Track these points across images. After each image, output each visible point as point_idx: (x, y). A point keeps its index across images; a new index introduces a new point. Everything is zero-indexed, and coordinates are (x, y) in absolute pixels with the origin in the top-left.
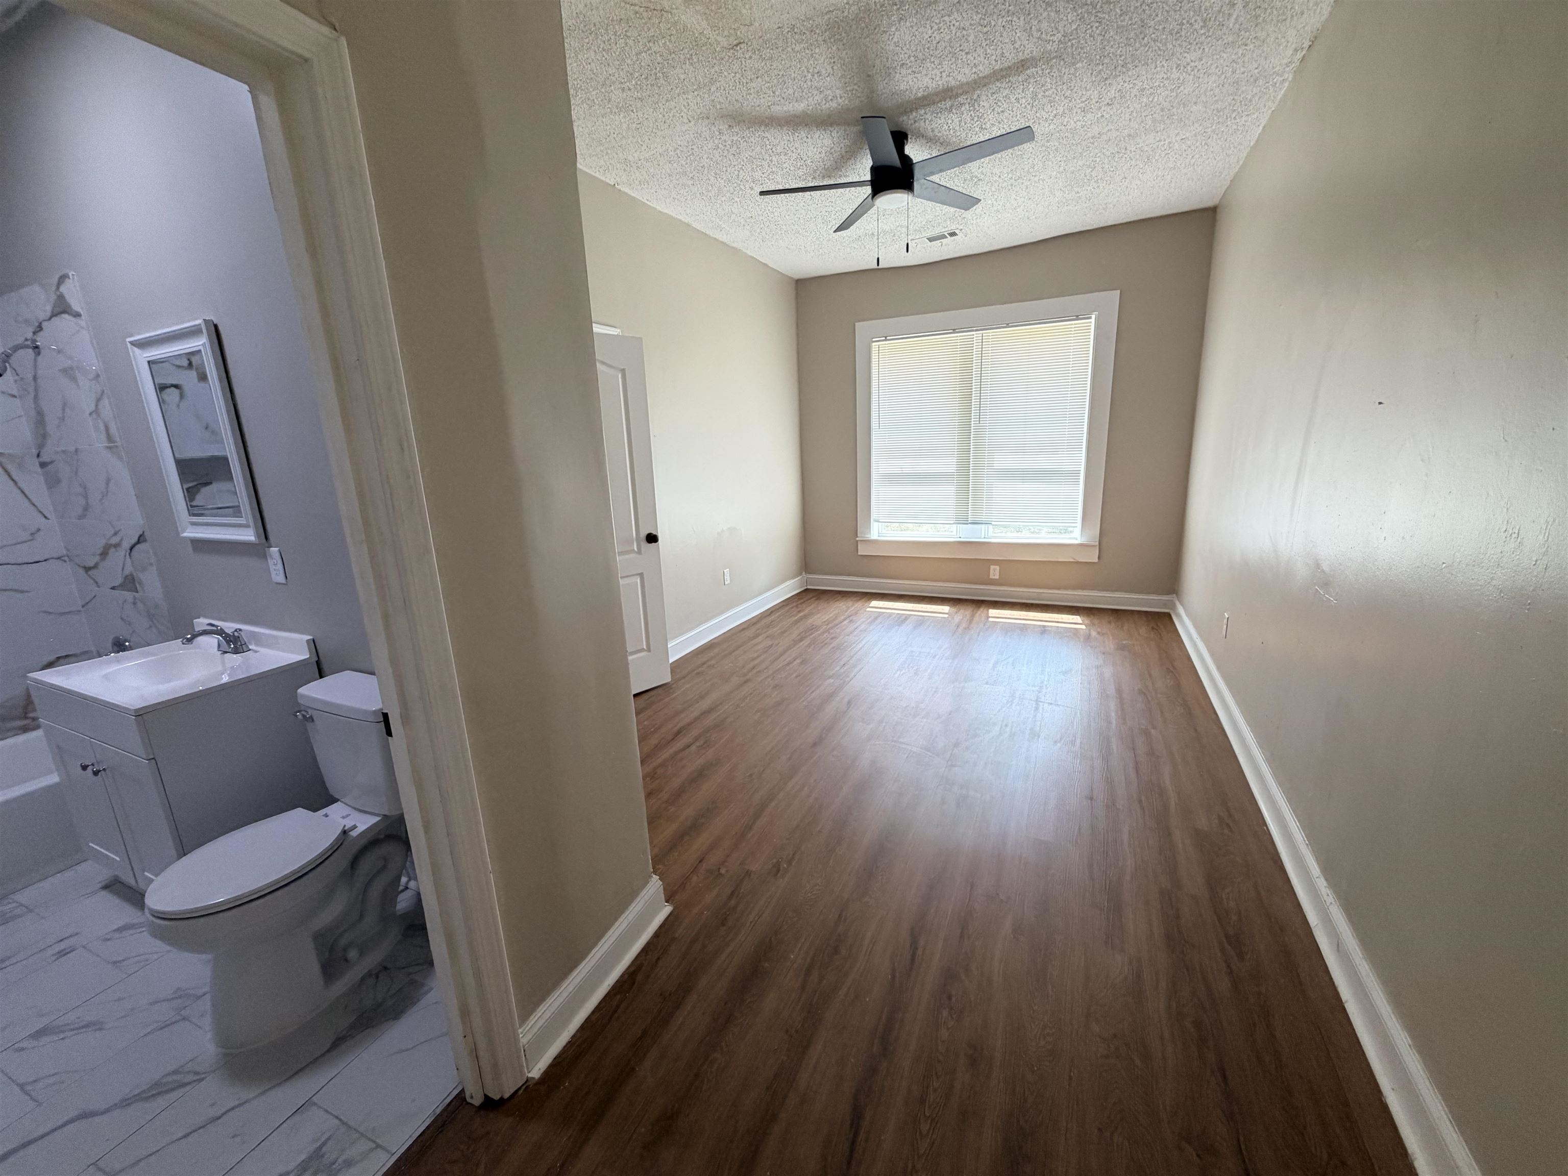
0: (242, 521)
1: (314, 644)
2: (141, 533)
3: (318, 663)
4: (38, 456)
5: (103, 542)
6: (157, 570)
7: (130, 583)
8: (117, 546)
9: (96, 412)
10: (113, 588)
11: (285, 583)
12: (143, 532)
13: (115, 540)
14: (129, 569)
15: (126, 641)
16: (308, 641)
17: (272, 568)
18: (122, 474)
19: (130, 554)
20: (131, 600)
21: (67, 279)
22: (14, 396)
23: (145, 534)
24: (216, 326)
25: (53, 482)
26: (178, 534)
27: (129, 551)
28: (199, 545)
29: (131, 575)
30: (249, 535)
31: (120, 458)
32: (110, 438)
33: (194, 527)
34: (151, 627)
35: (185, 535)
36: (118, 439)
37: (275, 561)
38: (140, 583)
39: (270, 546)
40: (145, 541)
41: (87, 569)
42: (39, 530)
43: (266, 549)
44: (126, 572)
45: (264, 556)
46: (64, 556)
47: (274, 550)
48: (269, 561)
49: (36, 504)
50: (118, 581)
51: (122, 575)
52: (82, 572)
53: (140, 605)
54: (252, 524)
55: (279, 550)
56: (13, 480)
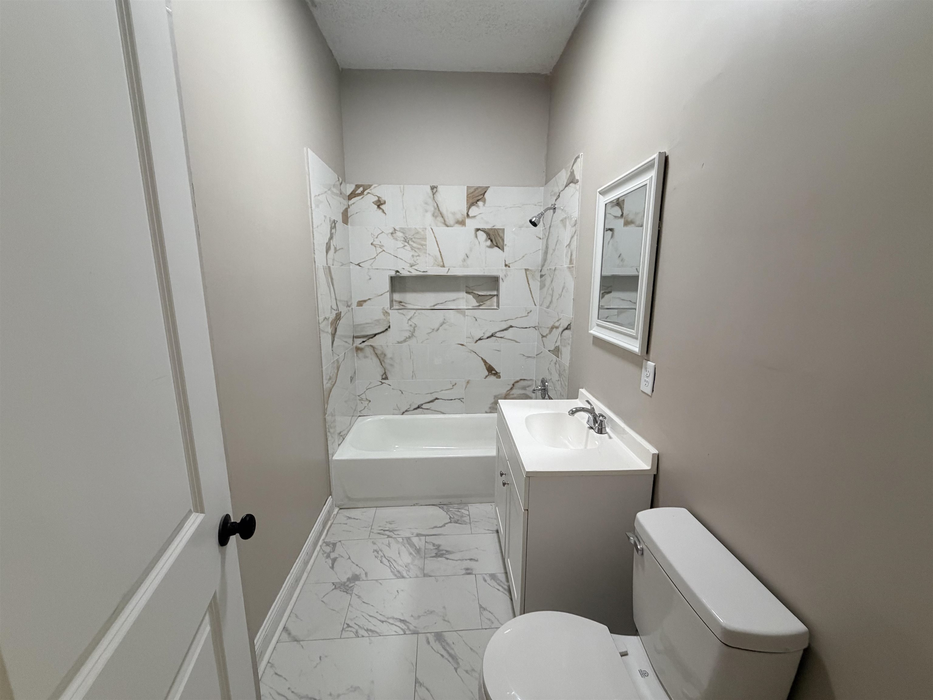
0: (633, 332)
1: (657, 459)
2: (570, 323)
3: (656, 478)
4: (541, 271)
5: (552, 324)
6: (570, 348)
7: (556, 351)
8: (557, 328)
9: (569, 245)
10: (549, 351)
11: (650, 395)
12: (571, 323)
13: (557, 324)
14: (558, 344)
15: (547, 382)
16: (653, 454)
17: (644, 378)
18: (571, 284)
19: (561, 334)
20: (554, 360)
21: (578, 159)
22: (540, 238)
23: (571, 324)
24: (667, 159)
25: (542, 286)
26: (588, 331)
27: (561, 332)
28: (598, 342)
29: (558, 347)
30: (635, 346)
31: (572, 275)
32: (571, 260)
33: (599, 328)
34: (558, 380)
35: (591, 332)
36: (575, 263)
37: (648, 374)
38: (561, 354)
39: (648, 360)
40: (570, 329)
41: (543, 336)
42: (531, 311)
43: (644, 361)
44: (557, 345)
45: (640, 366)
46: (536, 327)
47: (651, 364)
48: (643, 370)
49: (534, 297)
50: (552, 348)
51: (555, 345)
52: (541, 336)
53: (557, 365)
54: (640, 336)
55: (655, 365)
56: (529, 284)
